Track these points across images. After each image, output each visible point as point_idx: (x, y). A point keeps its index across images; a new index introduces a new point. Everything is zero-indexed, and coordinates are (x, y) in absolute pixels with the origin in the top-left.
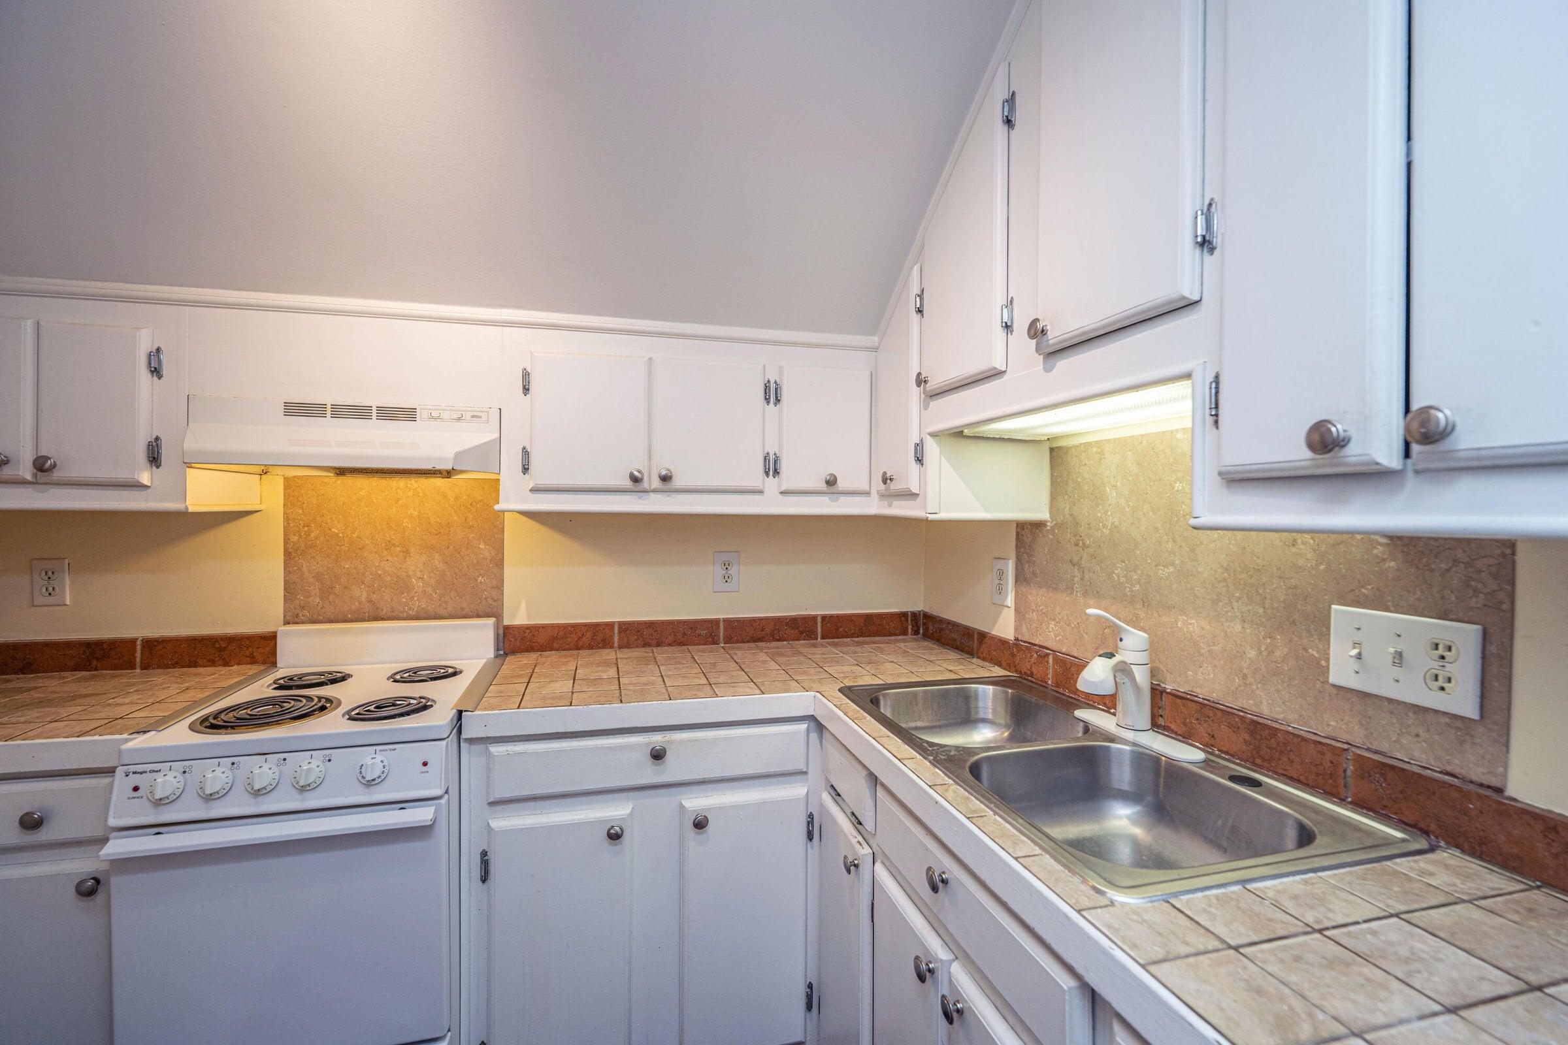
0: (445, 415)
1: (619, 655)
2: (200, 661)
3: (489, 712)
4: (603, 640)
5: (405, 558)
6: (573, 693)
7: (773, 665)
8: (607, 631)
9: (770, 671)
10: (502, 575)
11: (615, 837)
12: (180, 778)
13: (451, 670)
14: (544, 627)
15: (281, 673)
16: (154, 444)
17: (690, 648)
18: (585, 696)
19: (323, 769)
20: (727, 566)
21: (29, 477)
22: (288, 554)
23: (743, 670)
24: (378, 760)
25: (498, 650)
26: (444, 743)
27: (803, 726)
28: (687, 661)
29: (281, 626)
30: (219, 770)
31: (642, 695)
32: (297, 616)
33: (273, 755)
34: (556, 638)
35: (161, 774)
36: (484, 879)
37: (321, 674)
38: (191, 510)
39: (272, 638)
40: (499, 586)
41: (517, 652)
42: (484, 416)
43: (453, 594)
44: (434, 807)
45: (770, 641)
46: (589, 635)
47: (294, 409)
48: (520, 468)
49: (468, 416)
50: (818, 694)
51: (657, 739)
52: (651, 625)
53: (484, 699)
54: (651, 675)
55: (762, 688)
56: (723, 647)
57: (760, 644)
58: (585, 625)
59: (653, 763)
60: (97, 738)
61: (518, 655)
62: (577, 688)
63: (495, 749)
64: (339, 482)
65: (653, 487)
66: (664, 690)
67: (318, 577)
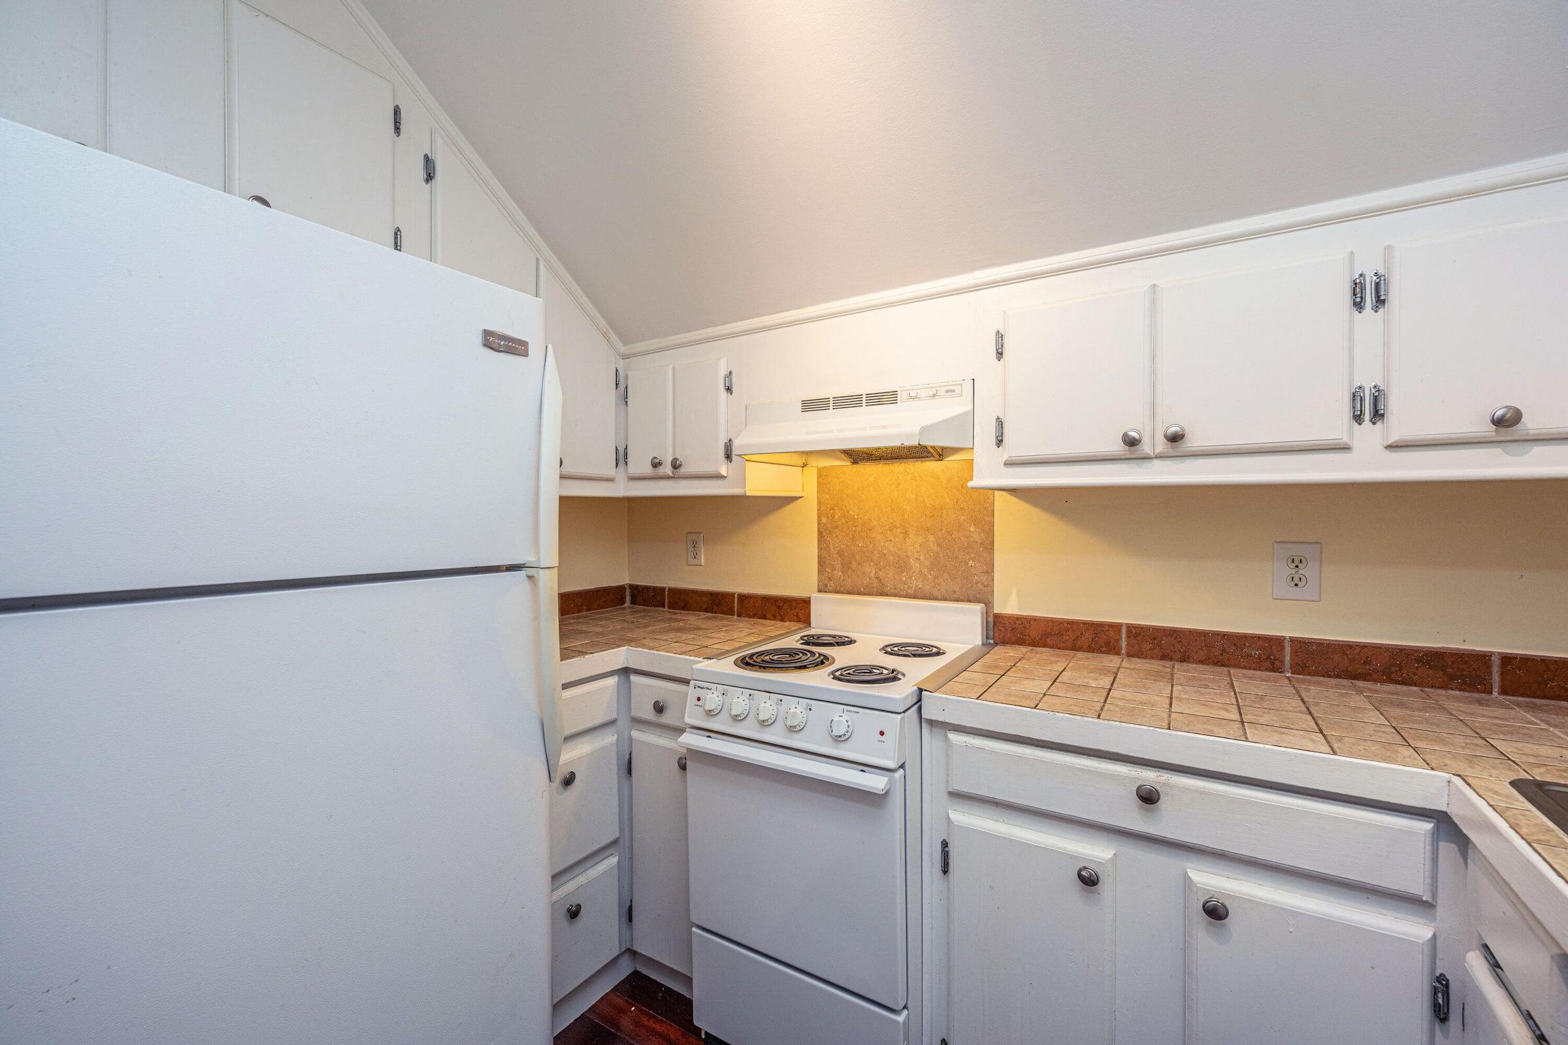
0: (923, 393)
1: (1125, 664)
2: (769, 615)
3: (948, 696)
4: (1107, 644)
5: (905, 538)
6: (1045, 695)
7: (1374, 717)
8: (1112, 634)
9: (1362, 724)
10: (992, 559)
11: (1089, 881)
12: (721, 697)
13: (935, 650)
14: (1036, 619)
15: (813, 632)
16: (729, 444)
17: (1232, 671)
18: (1057, 700)
19: (805, 716)
20: (1297, 563)
21: (671, 474)
22: (820, 533)
23: (1311, 714)
24: (843, 719)
25: (987, 638)
26: (899, 716)
27: (1428, 826)
28: (1220, 686)
29: (815, 593)
30: (742, 698)
31: (1131, 715)
32: (826, 586)
33: (775, 695)
34: (1050, 634)
35: (711, 692)
36: (945, 870)
37: (834, 637)
38: (748, 493)
39: (806, 602)
40: (990, 571)
41: (1007, 643)
42: (958, 389)
43: (946, 576)
44: (887, 779)
45: (1382, 682)
46: (1088, 636)
47: (809, 406)
48: (994, 441)
49: (942, 391)
50: (1458, 781)
51: (1150, 777)
52: (1173, 633)
53: (951, 683)
54: (1157, 694)
55: (1335, 746)
56: (1288, 678)
57: (1360, 684)
58: (1085, 623)
59: (1141, 807)
60: (688, 657)
61: (1008, 647)
62: (1053, 691)
63: (953, 737)
64: (854, 470)
65: (1157, 452)
66: (1165, 716)
67: (840, 553)
